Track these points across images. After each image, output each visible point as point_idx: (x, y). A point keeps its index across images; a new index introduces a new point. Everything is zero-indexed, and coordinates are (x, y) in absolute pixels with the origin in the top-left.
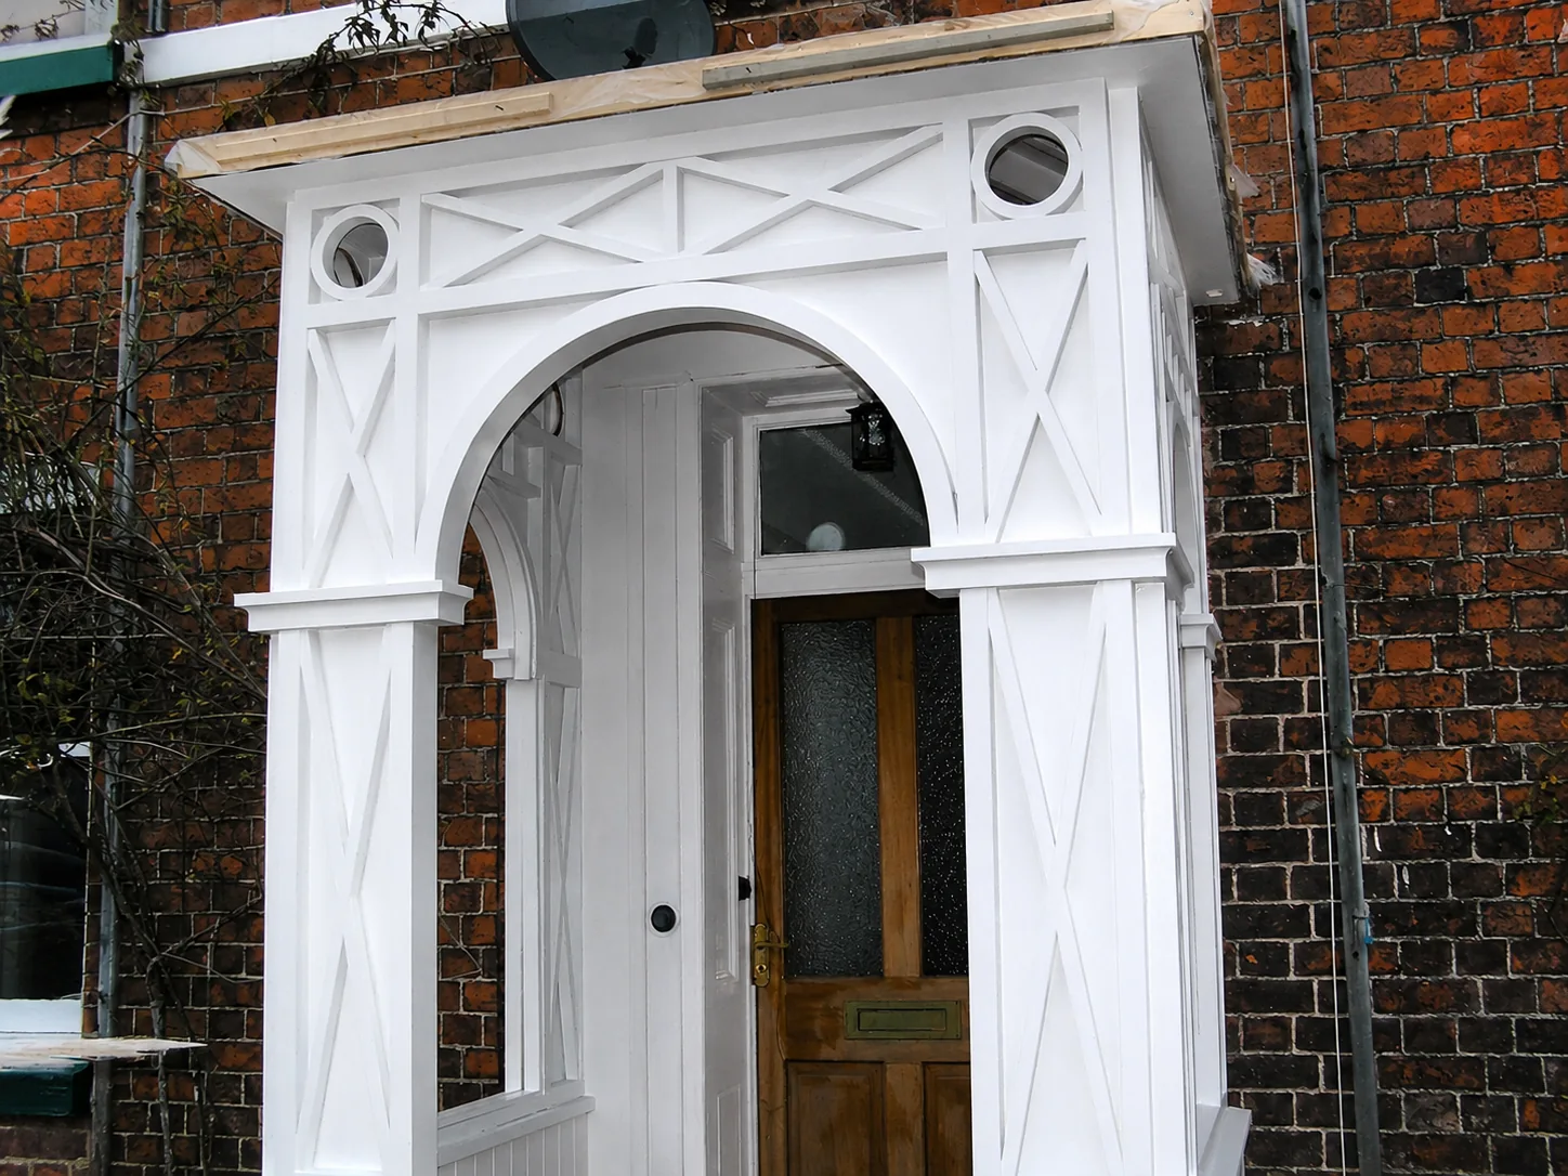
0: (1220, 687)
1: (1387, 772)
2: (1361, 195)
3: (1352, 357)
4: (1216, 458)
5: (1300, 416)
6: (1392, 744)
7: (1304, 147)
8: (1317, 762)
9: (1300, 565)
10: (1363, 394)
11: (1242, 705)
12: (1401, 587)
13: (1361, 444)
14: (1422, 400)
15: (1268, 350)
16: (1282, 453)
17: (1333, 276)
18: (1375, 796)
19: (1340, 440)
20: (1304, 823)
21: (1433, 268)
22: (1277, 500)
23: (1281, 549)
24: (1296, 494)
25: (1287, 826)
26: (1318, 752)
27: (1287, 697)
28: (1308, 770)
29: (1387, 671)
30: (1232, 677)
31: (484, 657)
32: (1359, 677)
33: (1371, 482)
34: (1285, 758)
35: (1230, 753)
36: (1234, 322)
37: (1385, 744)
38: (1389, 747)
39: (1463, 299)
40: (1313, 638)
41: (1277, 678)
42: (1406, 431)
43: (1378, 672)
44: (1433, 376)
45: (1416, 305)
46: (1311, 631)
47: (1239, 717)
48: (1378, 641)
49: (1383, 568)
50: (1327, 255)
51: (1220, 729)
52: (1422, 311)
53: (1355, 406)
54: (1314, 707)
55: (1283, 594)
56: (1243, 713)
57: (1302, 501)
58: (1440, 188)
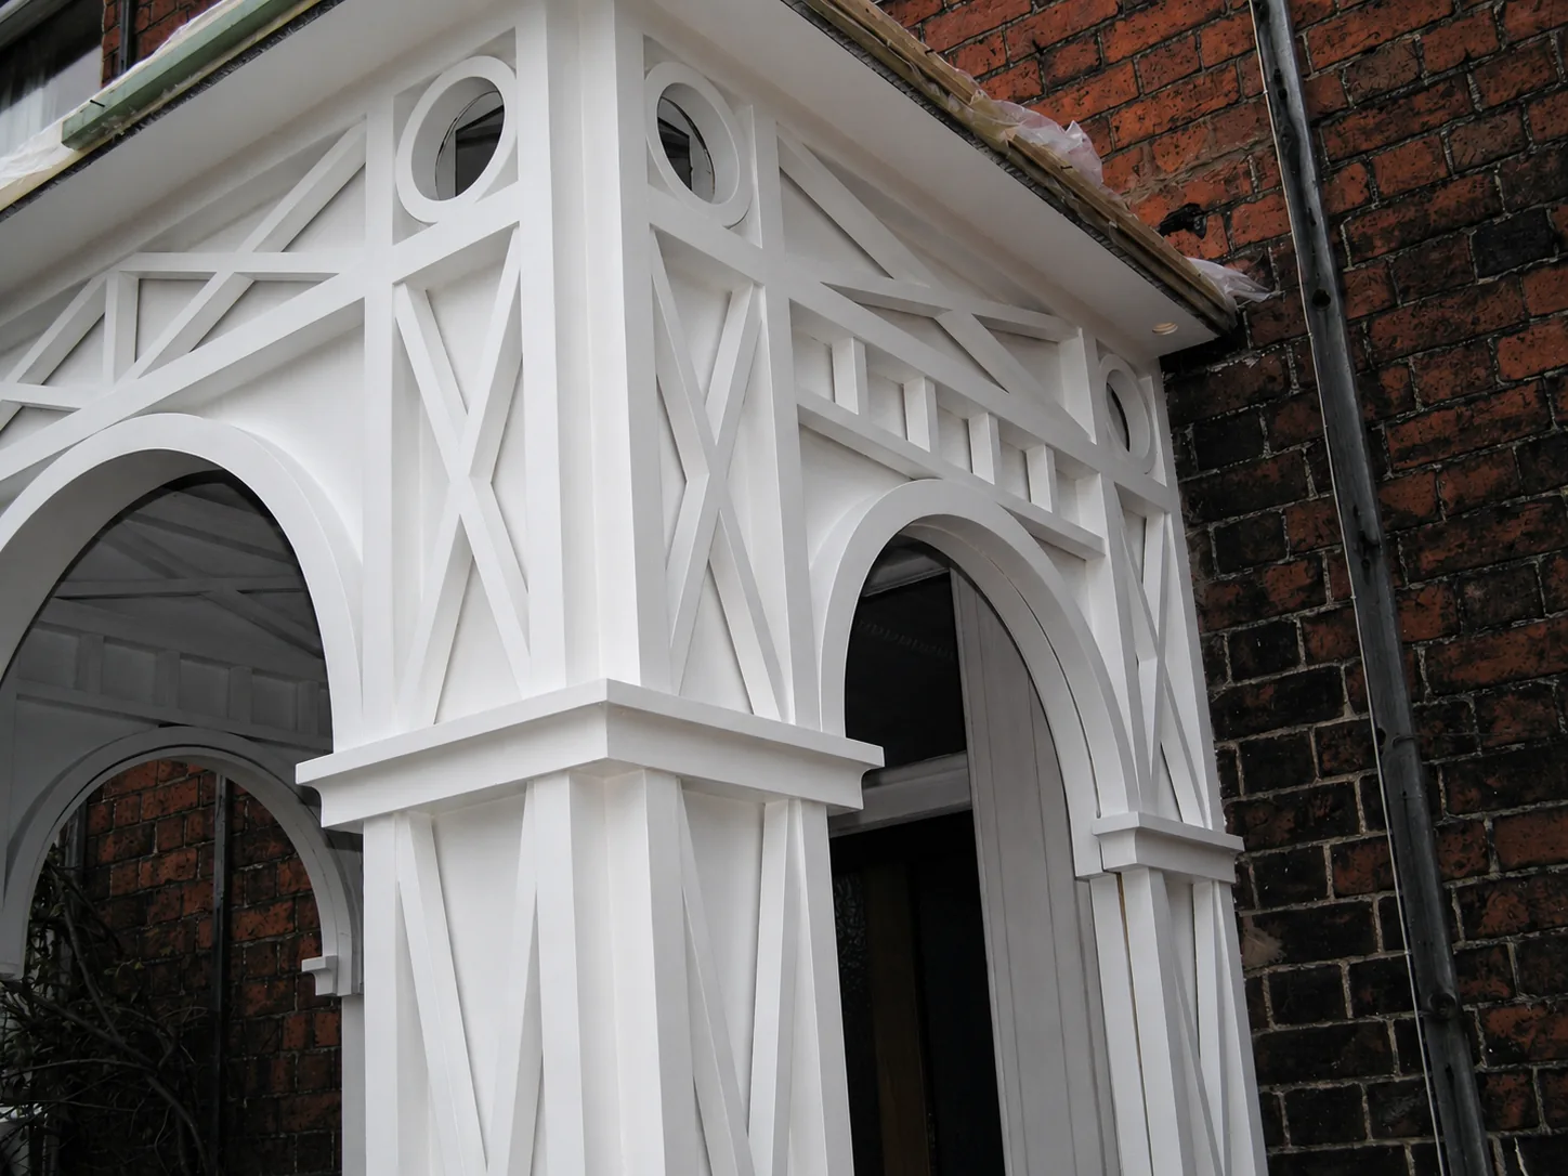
0: (1250, 925)
1: (1526, 1040)
2: (1378, 139)
3: (1391, 379)
4: (1209, 573)
5: (1322, 486)
6: (1527, 991)
7: (1283, 95)
8: (1405, 1030)
9: (1348, 715)
10: (1414, 433)
11: (1283, 948)
12: (1508, 732)
13: (1420, 510)
14: (1510, 424)
15: (1271, 396)
16: (1303, 546)
17: (1351, 268)
18: (1509, 1082)
19: (1385, 513)
20: (1397, 1137)
21: (1497, 221)
22: (1303, 619)
23: (1320, 693)
24: (1329, 606)
25: (1371, 1142)
26: (1406, 1016)
27: (1349, 932)
28: (1394, 1047)
29: (1503, 870)
30: (1264, 906)
31: (304, 970)
32: (1460, 884)
33: (1442, 567)
34: (1354, 1029)
35: (1274, 1027)
36: (1218, 368)
37: (1514, 995)
38: (1522, 998)
39: (1553, 256)
40: (1380, 830)
41: (1332, 900)
42: (1486, 476)
43: (1488, 873)
44: (1518, 383)
45: (1481, 281)
46: (1375, 820)
47: (1282, 969)
48: (1482, 822)
49: (1477, 701)
50: (1336, 239)
51: (1253, 991)
52: (1486, 289)
53: (1405, 454)
54: (1393, 942)
55: (1327, 765)
56: (1285, 962)
57: (1341, 616)
58: (1494, 99)
